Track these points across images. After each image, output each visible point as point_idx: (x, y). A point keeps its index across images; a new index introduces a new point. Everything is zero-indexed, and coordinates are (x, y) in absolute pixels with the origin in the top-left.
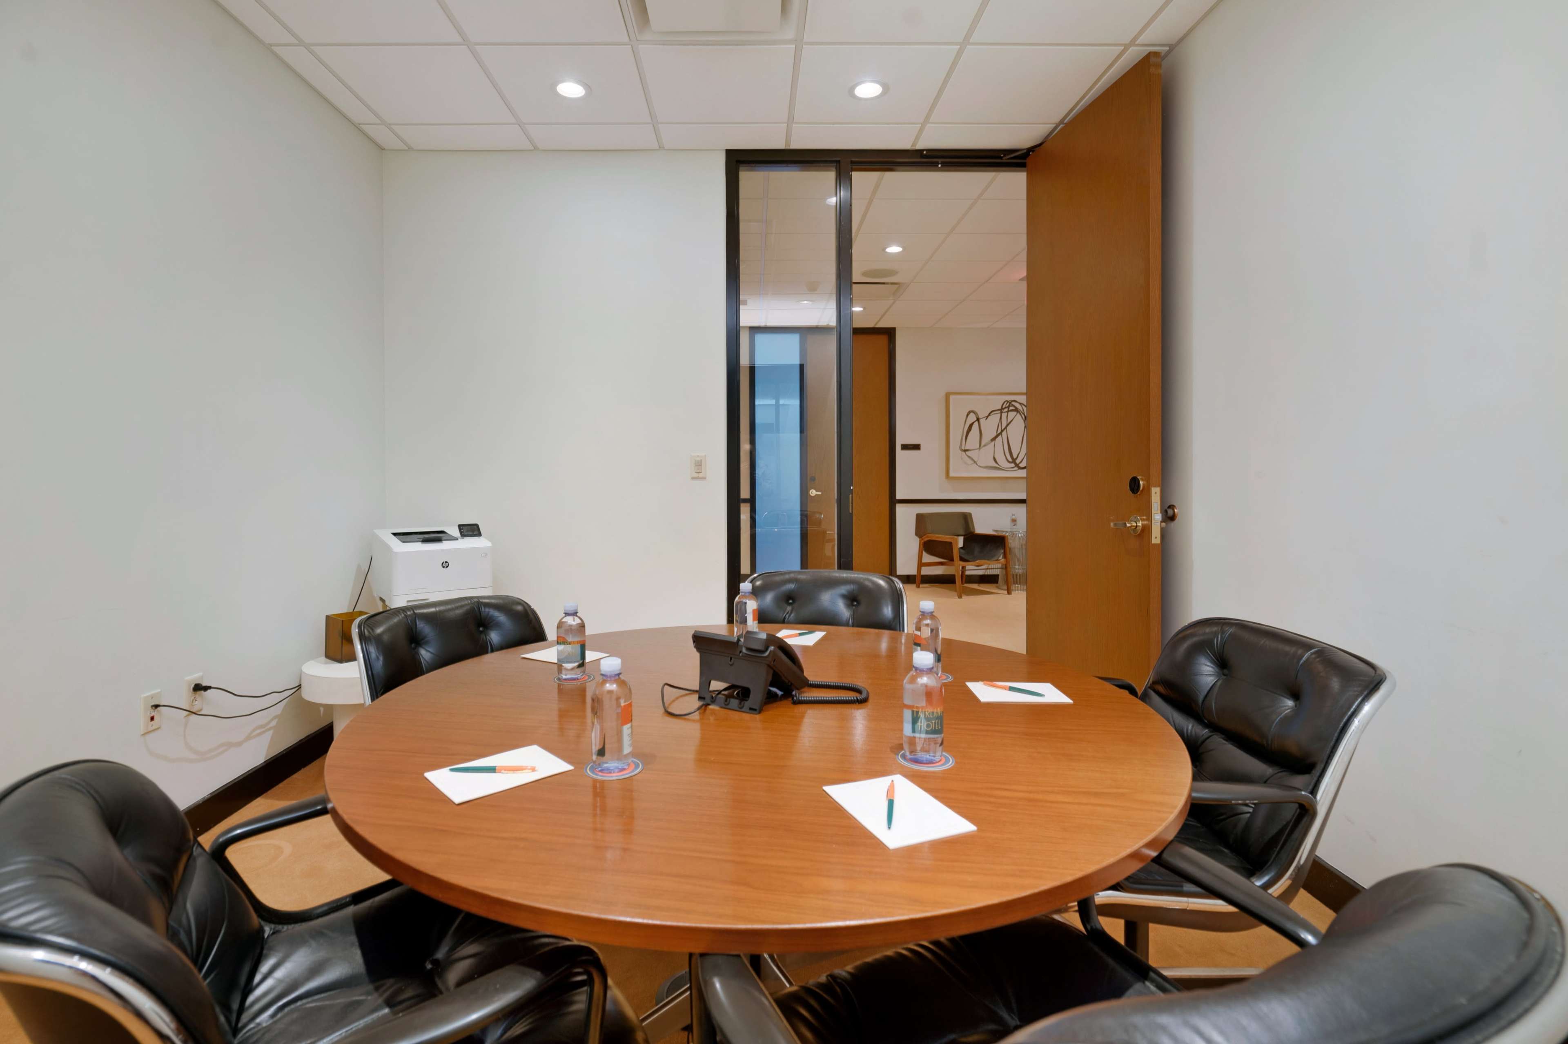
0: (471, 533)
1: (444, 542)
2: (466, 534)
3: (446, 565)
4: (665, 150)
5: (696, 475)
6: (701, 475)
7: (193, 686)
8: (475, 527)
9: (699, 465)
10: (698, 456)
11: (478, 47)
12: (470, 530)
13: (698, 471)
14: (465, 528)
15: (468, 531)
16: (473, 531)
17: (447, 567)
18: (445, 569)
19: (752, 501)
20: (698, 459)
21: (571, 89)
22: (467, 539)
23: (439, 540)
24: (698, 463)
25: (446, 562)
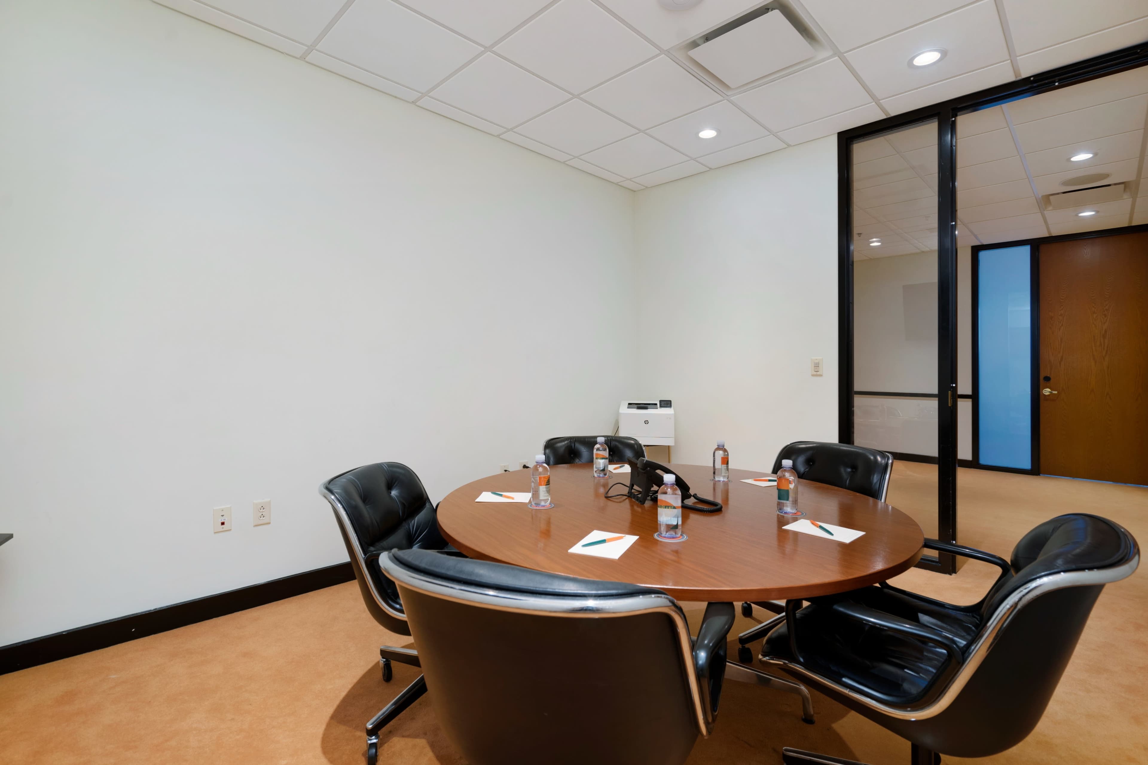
0: (666, 405)
1: (649, 409)
2: (663, 405)
3: (647, 422)
4: (792, 146)
5: (815, 373)
6: (818, 373)
7: (523, 465)
8: (669, 402)
9: (817, 366)
10: (816, 359)
11: (647, 131)
12: (666, 404)
13: (816, 370)
14: (663, 403)
15: (664, 404)
16: (667, 404)
17: (647, 423)
18: (646, 424)
19: (975, 397)
20: (817, 361)
21: (708, 134)
22: (663, 409)
23: (646, 408)
24: (816, 364)
25: (647, 421)
